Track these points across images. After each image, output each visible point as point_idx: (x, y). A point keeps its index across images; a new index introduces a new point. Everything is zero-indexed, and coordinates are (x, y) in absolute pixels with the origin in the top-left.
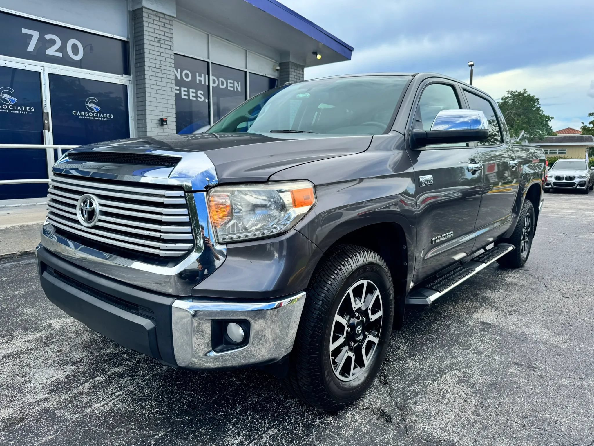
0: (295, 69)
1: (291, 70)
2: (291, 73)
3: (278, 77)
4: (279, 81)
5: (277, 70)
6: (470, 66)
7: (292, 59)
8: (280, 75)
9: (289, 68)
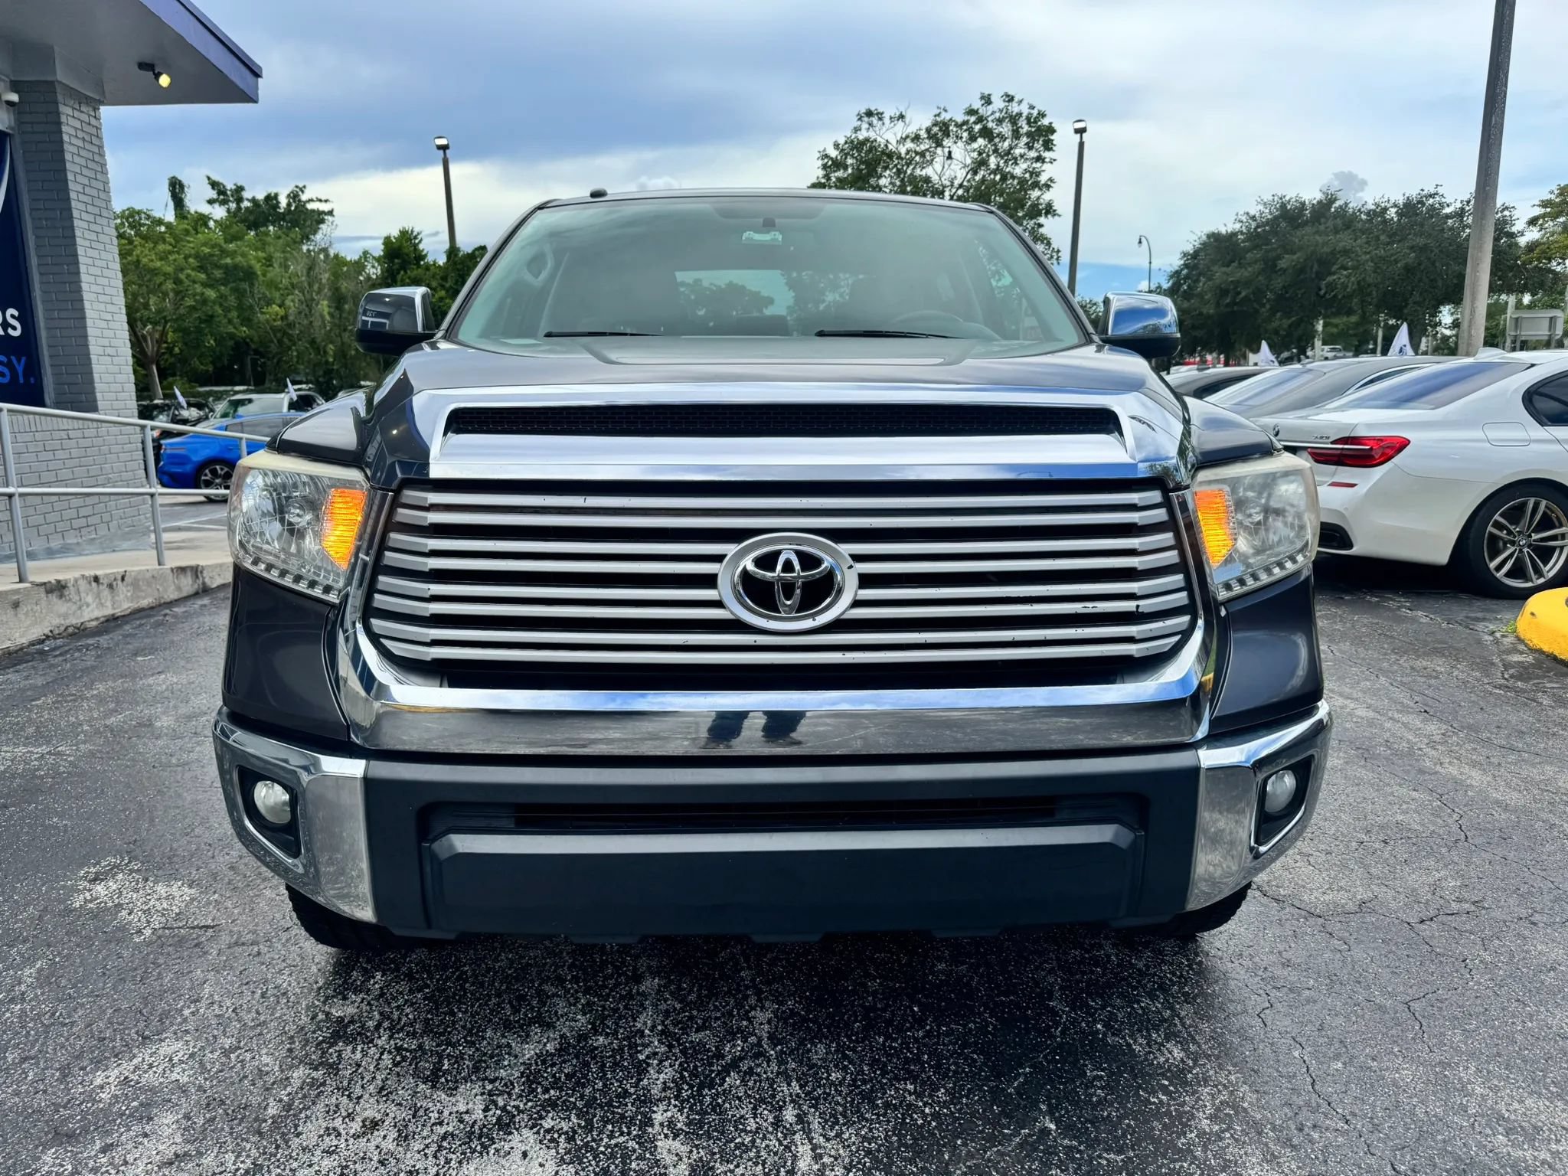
0: (74, 109)
1: (62, 109)
2: (63, 119)
3: (10, 127)
4: (17, 140)
5: (10, 103)
6: (440, 147)
7: (61, 75)
8: (20, 123)
9: (56, 103)
